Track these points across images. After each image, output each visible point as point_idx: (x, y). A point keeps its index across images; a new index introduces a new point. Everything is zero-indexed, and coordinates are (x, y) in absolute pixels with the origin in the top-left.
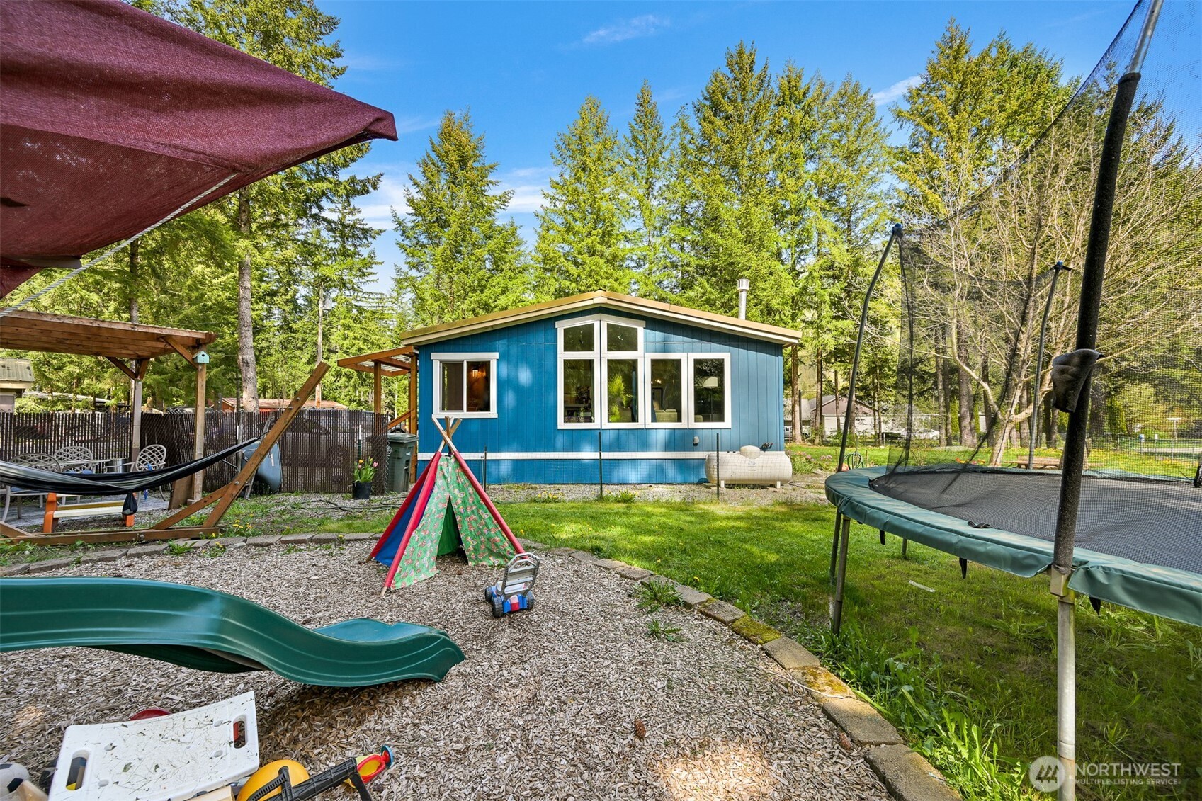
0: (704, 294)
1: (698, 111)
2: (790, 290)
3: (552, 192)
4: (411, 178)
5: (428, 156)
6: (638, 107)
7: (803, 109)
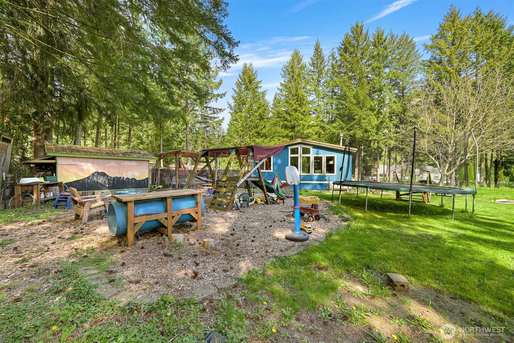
0: (340, 125)
1: (339, 50)
2: (375, 122)
3: (280, 87)
4: (233, 89)
5: (238, 80)
6: (314, 51)
7: (384, 47)
